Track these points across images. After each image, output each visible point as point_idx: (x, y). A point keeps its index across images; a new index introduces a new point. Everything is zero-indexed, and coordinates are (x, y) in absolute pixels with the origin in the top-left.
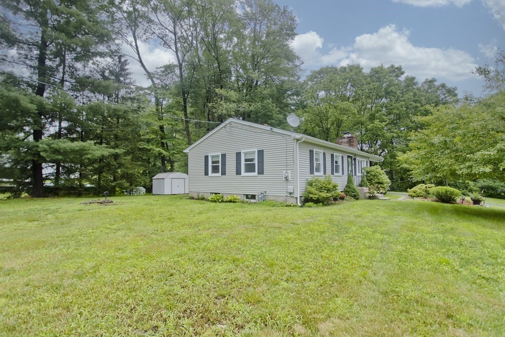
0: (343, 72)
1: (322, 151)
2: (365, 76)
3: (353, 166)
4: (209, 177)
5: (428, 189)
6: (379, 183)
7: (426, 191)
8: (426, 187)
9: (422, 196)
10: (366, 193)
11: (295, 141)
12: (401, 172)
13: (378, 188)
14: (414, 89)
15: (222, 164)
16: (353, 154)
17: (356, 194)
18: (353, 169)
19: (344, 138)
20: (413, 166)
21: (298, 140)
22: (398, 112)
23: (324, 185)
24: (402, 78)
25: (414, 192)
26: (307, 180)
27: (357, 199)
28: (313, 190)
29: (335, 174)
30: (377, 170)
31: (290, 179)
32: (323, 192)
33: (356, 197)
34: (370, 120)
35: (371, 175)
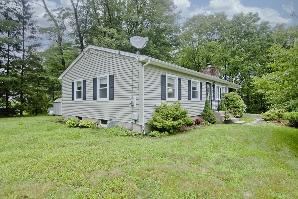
0: (211, 19)
1: (176, 77)
2: (229, 22)
3: (212, 92)
4: (75, 102)
5: (281, 113)
6: (235, 107)
7: (279, 115)
8: (279, 112)
9: (276, 120)
10: (222, 117)
11: (140, 64)
12: (255, 97)
13: (234, 113)
14: (267, 31)
15: (83, 90)
16: (212, 81)
17: (212, 118)
18: (212, 95)
19: (207, 68)
20: (270, 92)
21: (143, 63)
22: (254, 49)
23: (171, 112)
24: (258, 23)
25: (268, 116)
26: (155, 106)
27: (214, 123)
28: (158, 118)
29: (192, 99)
30: (235, 96)
31: (135, 106)
32: (169, 120)
33: (212, 122)
34: (232, 56)
35: (229, 100)
